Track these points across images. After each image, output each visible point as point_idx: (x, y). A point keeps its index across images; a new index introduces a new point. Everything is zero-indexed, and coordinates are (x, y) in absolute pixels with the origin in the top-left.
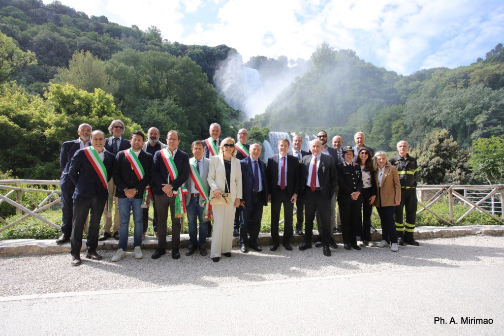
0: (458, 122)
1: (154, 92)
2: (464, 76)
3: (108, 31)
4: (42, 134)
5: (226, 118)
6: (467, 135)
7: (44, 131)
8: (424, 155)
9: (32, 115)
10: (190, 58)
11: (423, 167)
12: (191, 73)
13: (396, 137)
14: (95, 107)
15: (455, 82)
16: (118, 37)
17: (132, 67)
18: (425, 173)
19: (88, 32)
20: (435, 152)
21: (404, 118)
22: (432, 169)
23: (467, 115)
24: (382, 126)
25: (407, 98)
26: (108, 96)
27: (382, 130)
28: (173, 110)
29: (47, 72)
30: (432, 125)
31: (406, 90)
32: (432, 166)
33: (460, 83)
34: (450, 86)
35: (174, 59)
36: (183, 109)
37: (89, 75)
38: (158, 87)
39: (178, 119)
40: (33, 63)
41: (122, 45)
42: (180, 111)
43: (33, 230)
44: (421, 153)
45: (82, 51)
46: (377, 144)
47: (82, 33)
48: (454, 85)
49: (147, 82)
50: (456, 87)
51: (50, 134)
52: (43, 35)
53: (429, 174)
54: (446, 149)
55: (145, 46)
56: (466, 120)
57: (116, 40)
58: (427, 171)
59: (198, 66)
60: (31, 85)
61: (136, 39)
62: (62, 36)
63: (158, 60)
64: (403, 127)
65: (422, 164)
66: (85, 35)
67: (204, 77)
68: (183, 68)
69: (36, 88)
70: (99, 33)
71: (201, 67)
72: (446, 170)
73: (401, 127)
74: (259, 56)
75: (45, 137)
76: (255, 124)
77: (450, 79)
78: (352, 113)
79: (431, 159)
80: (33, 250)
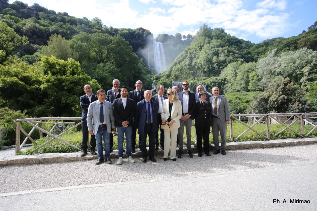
0: (291, 72)
1: (99, 59)
2: (295, 42)
3: (68, 22)
4: (38, 87)
5: (144, 74)
6: (298, 80)
7: (39, 86)
8: (275, 94)
9: (32, 76)
10: (121, 37)
11: (274, 102)
12: (122, 46)
13: (252, 82)
14: (68, 70)
15: (289, 46)
16: (75, 25)
17: (86, 44)
18: (276, 105)
19: (56, 22)
20: (282, 92)
21: (257, 70)
22: (281, 103)
23: (297, 68)
24: (243, 76)
25: (258, 58)
26: (76, 63)
27: (243, 79)
28: (112, 70)
29: (32, 48)
30: (275, 75)
31: (257, 53)
32: (280, 101)
33: (292, 47)
34: (286, 49)
35: (111, 37)
36: (118, 69)
37: (60, 50)
38: (102, 56)
39: (115, 75)
40: (26, 43)
41: (78, 30)
42: (116, 70)
43: (57, 147)
44: (273, 93)
45: (55, 35)
46: (240, 87)
47: (53, 23)
48: (288, 48)
49: (95, 52)
50: (289, 49)
51: (44, 87)
52: (29, 25)
53: (278, 106)
54: (289, 90)
55: (92, 30)
56: (297, 71)
57: (74, 27)
58: (277, 104)
59: (126, 41)
60: (23, 56)
61: (86, 26)
62: (41, 25)
63: (102, 39)
64: (256, 76)
65: (274, 100)
66: (55, 24)
67: (130, 48)
68: (117, 43)
69: (26, 59)
70: (63, 23)
71: (128, 42)
72: (289, 103)
73: (255, 76)
74: (163, 34)
75: (40, 89)
76: (162, 77)
77: (285, 44)
78: (224, 68)
79: (279, 96)
80: (62, 159)
